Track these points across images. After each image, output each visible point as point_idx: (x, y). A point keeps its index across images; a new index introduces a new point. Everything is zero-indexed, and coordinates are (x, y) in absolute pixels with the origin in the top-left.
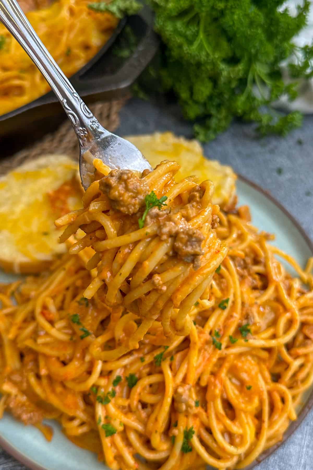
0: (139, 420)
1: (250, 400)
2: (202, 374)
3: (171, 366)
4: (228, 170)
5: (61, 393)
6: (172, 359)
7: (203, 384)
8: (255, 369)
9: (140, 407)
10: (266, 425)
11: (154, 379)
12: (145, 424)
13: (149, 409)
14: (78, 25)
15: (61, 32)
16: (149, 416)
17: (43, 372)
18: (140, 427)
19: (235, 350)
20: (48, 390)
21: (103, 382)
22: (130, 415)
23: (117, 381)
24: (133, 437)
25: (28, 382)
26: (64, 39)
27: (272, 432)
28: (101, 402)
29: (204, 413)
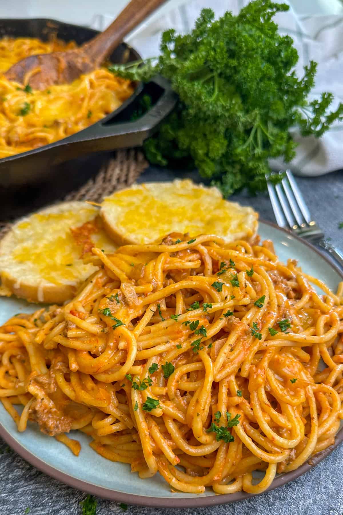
0: (178, 407)
1: (296, 394)
2: (242, 363)
3: (209, 354)
4: (249, 210)
5: (93, 389)
6: (210, 347)
7: (244, 374)
8: (297, 366)
9: (179, 393)
10: (315, 421)
11: (192, 367)
12: (185, 412)
13: (188, 396)
14: (98, 95)
15: (83, 100)
16: (188, 403)
17: (74, 366)
18: (180, 416)
19: (275, 343)
20: (78, 389)
21: (138, 369)
22: (168, 402)
23: (153, 369)
24: (171, 427)
25: (56, 383)
26: (85, 104)
27: (323, 430)
28: (137, 388)
29: (248, 404)
